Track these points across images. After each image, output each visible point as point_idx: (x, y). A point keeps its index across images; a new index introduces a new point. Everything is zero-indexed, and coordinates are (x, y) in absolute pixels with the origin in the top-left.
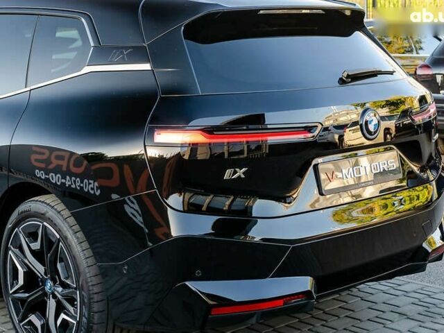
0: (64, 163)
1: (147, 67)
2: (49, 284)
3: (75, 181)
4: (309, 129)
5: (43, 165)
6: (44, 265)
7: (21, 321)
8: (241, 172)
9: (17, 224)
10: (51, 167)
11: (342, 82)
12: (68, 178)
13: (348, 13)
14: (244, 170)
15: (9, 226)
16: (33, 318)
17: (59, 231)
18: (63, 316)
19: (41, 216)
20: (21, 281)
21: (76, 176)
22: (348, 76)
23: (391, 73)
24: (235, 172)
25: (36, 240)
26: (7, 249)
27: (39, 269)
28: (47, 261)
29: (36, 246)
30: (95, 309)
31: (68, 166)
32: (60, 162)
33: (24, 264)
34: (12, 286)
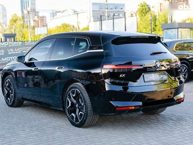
0: (81, 76)
1: (102, 50)
2: (77, 105)
3: (84, 81)
4: (141, 66)
5: (75, 77)
6: (76, 100)
7: (69, 116)
8: (124, 75)
9: (69, 90)
10: (77, 77)
11: (151, 54)
12: (82, 81)
13: (157, 37)
14: (125, 75)
15: (67, 91)
16: (73, 114)
17: (80, 91)
18: (80, 112)
19: (76, 88)
20: (70, 105)
21: (84, 80)
22: (153, 53)
23: (166, 53)
24: (123, 75)
25: (74, 94)
26: (66, 97)
27: (75, 101)
28: (77, 99)
29: (74, 95)
30: (89, 110)
31: (82, 77)
32: (79, 76)
33: (71, 101)
34: (68, 106)
